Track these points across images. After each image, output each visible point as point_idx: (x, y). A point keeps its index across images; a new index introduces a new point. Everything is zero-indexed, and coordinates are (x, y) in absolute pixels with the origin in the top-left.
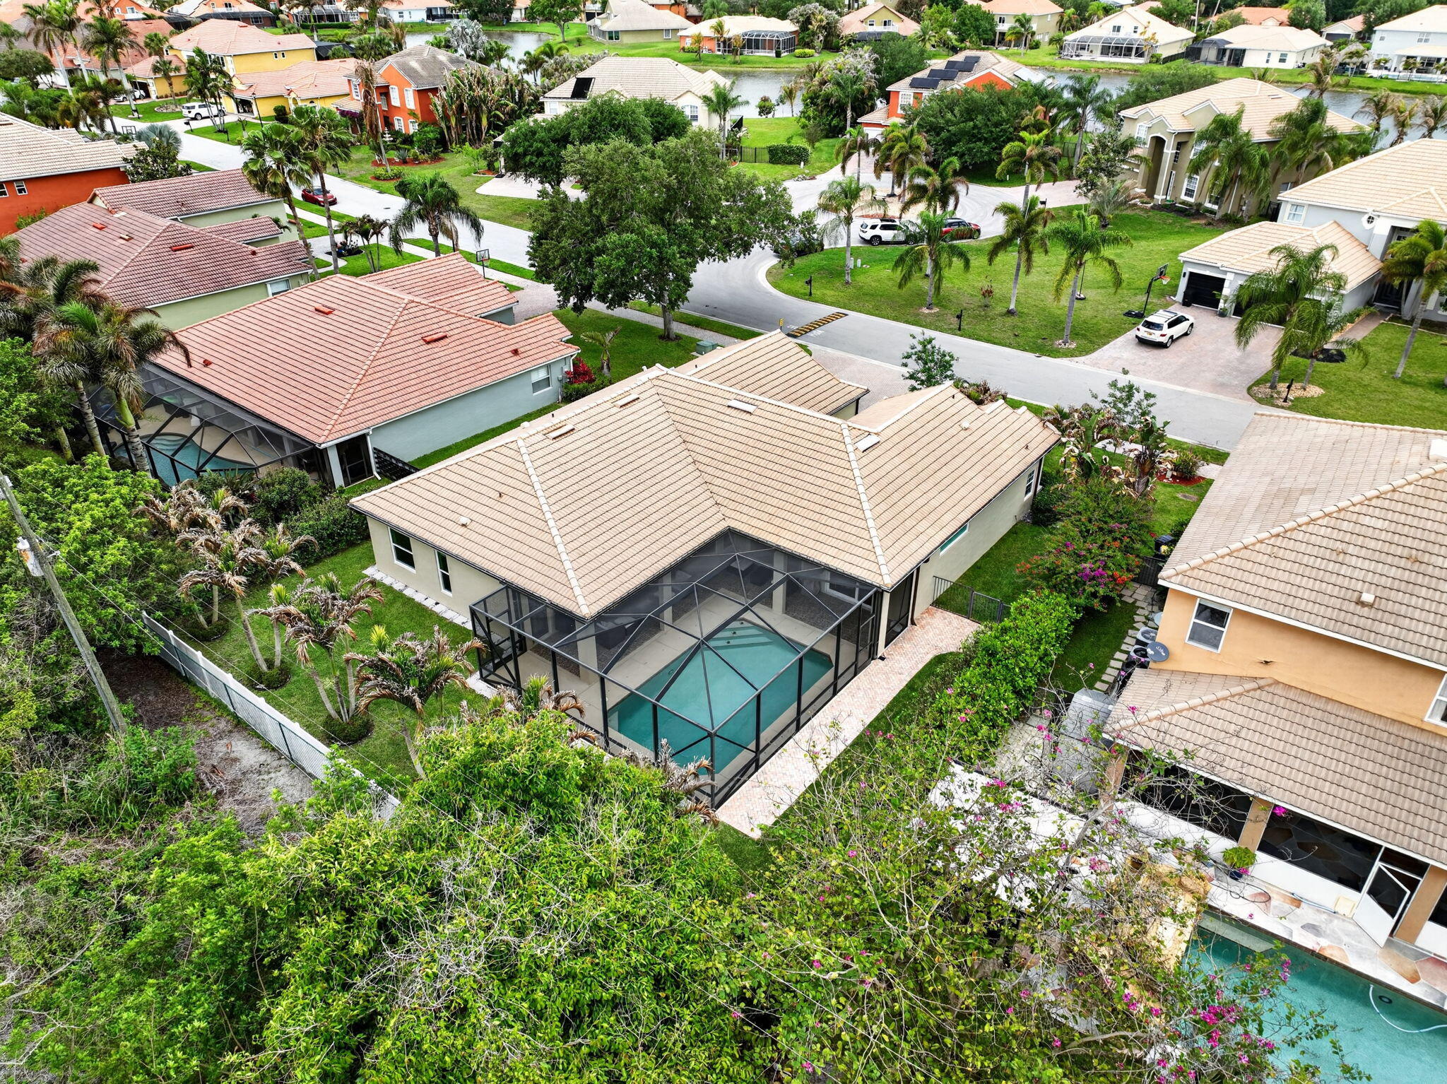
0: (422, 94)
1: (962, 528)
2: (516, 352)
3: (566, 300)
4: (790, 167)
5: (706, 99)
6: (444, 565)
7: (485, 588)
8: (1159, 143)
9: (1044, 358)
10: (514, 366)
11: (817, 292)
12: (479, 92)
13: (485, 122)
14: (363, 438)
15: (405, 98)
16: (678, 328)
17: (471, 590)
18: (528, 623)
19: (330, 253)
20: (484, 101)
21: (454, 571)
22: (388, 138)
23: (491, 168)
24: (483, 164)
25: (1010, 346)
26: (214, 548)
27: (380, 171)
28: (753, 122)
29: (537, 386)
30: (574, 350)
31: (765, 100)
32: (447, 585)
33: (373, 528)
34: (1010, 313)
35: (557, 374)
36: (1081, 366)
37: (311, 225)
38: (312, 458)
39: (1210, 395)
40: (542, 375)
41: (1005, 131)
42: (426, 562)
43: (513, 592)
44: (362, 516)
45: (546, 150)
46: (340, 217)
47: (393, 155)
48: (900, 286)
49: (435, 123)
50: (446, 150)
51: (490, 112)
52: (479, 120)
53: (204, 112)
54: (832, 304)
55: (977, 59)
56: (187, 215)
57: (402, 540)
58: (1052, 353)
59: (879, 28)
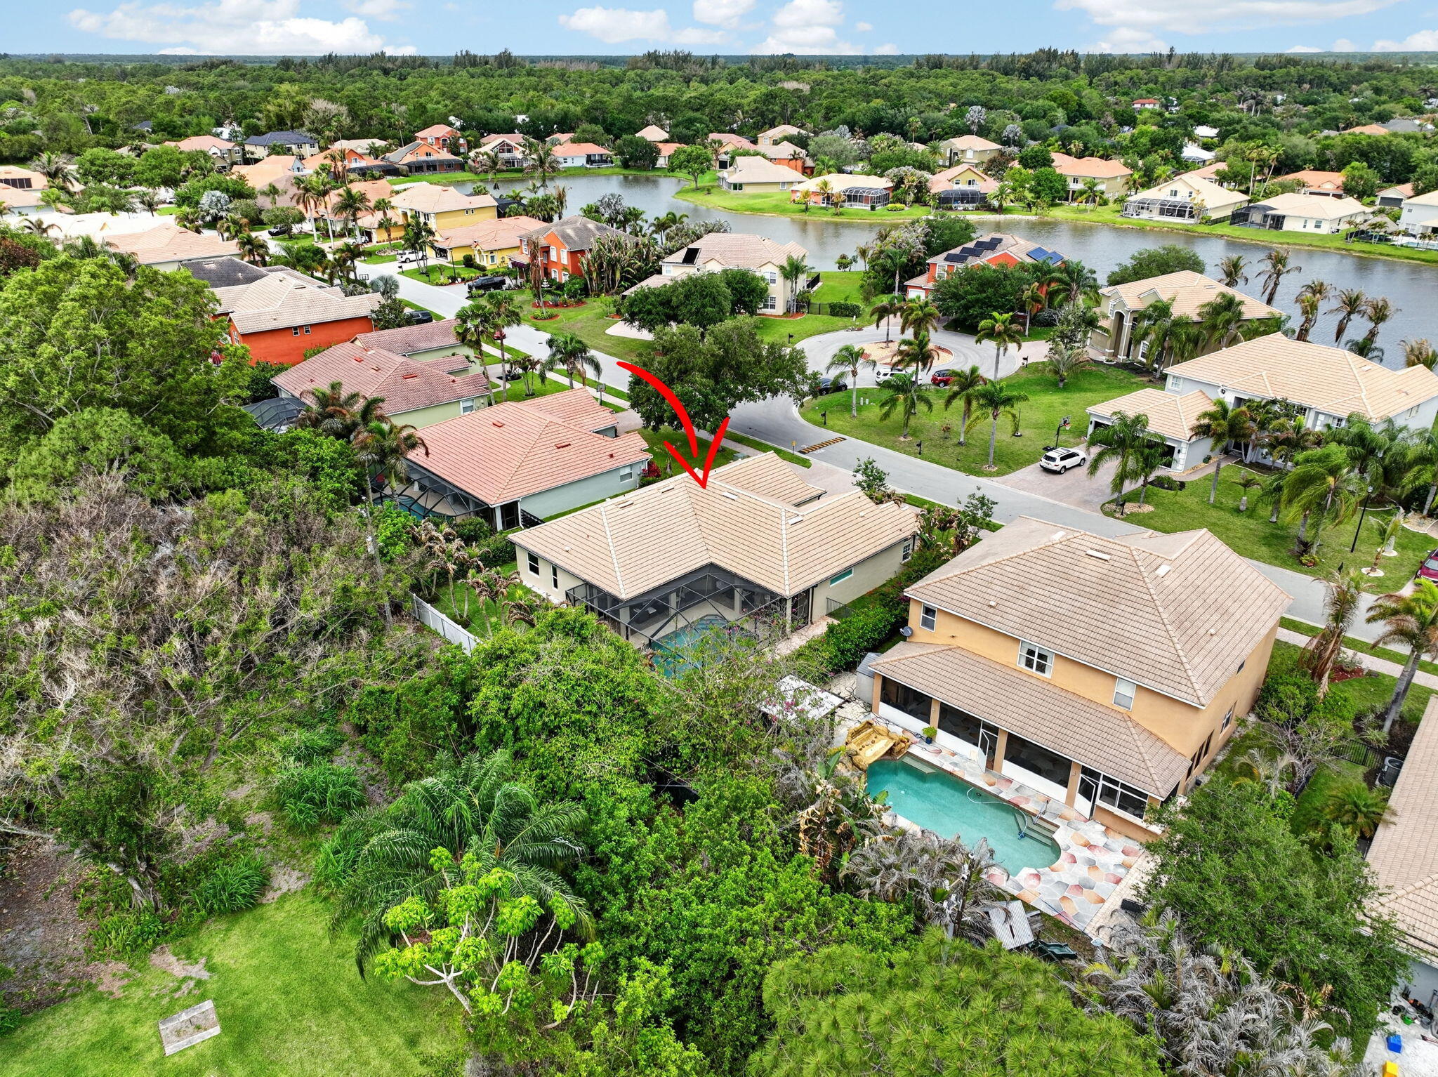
0: (573, 254)
1: (847, 571)
2: (612, 456)
3: (648, 423)
4: (846, 319)
5: (782, 268)
6: (555, 574)
7: (575, 583)
8: (1120, 317)
9: (971, 477)
10: (609, 464)
11: (830, 422)
12: (616, 254)
13: (618, 276)
14: (515, 503)
15: (561, 256)
16: (726, 443)
17: (566, 583)
18: (596, 601)
19: (500, 378)
20: (618, 261)
21: (561, 577)
22: (545, 285)
23: (618, 313)
24: (613, 309)
25: (951, 467)
26: (443, 552)
27: (538, 312)
28: (831, 276)
29: (623, 477)
30: (649, 456)
31: (844, 257)
32: (556, 586)
33: (518, 550)
34: (960, 443)
35: (637, 470)
36: (994, 484)
37: (489, 355)
38: (486, 512)
39: (1073, 507)
40: (627, 471)
41: (1010, 301)
42: (546, 572)
43: (589, 586)
44: (513, 544)
45: (654, 311)
46: (510, 350)
47: (549, 298)
48: (881, 420)
49: (581, 276)
50: (587, 295)
51: (623, 268)
52: (614, 273)
53: (413, 257)
54: (838, 431)
55: (1000, 240)
56: (411, 351)
57: (533, 558)
58: (978, 473)
59: (964, 187)
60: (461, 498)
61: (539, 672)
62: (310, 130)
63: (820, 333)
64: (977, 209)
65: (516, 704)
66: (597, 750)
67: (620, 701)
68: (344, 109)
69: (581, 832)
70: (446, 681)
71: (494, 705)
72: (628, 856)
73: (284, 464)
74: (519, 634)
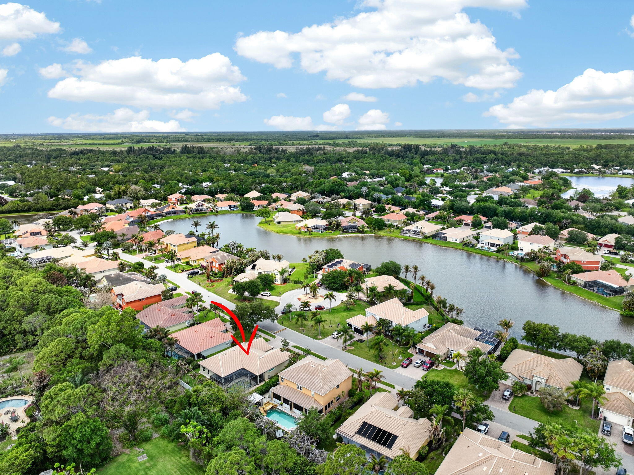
0: (220, 264)
1: (273, 369)
2: (224, 339)
4: (298, 285)
5: (279, 272)
6: (208, 371)
7: (213, 374)
10: (224, 341)
11: (284, 323)
12: (232, 265)
14: (200, 353)
15: (216, 265)
17: (211, 374)
18: (217, 378)
20: (233, 267)
22: (211, 273)
24: (231, 283)
27: (209, 284)
28: (298, 267)
31: (304, 259)
32: (209, 374)
33: (200, 366)
35: (230, 342)
36: (319, 342)
38: (193, 356)
39: (336, 348)
40: (228, 343)
41: (341, 282)
42: (206, 371)
43: (216, 374)
44: (199, 364)
47: (212, 278)
48: (296, 324)
49: (222, 271)
50: (223, 278)
51: (234, 269)
52: (232, 271)
53: (170, 261)
54: (285, 326)
55: (342, 261)
56: (173, 307)
57: (204, 368)
58: (316, 339)
59: (352, 224)
60: (187, 352)
61: (203, 393)
62: (130, 196)
63: (290, 290)
64: (356, 232)
65: (199, 399)
66: (213, 408)
67: (218, 398)
68: (142, 189)
69: (209, 420)
70: (186, 396)
71: (195, 400)
72: (217, 424)
73: (149, 349)
74: (199, 387)
